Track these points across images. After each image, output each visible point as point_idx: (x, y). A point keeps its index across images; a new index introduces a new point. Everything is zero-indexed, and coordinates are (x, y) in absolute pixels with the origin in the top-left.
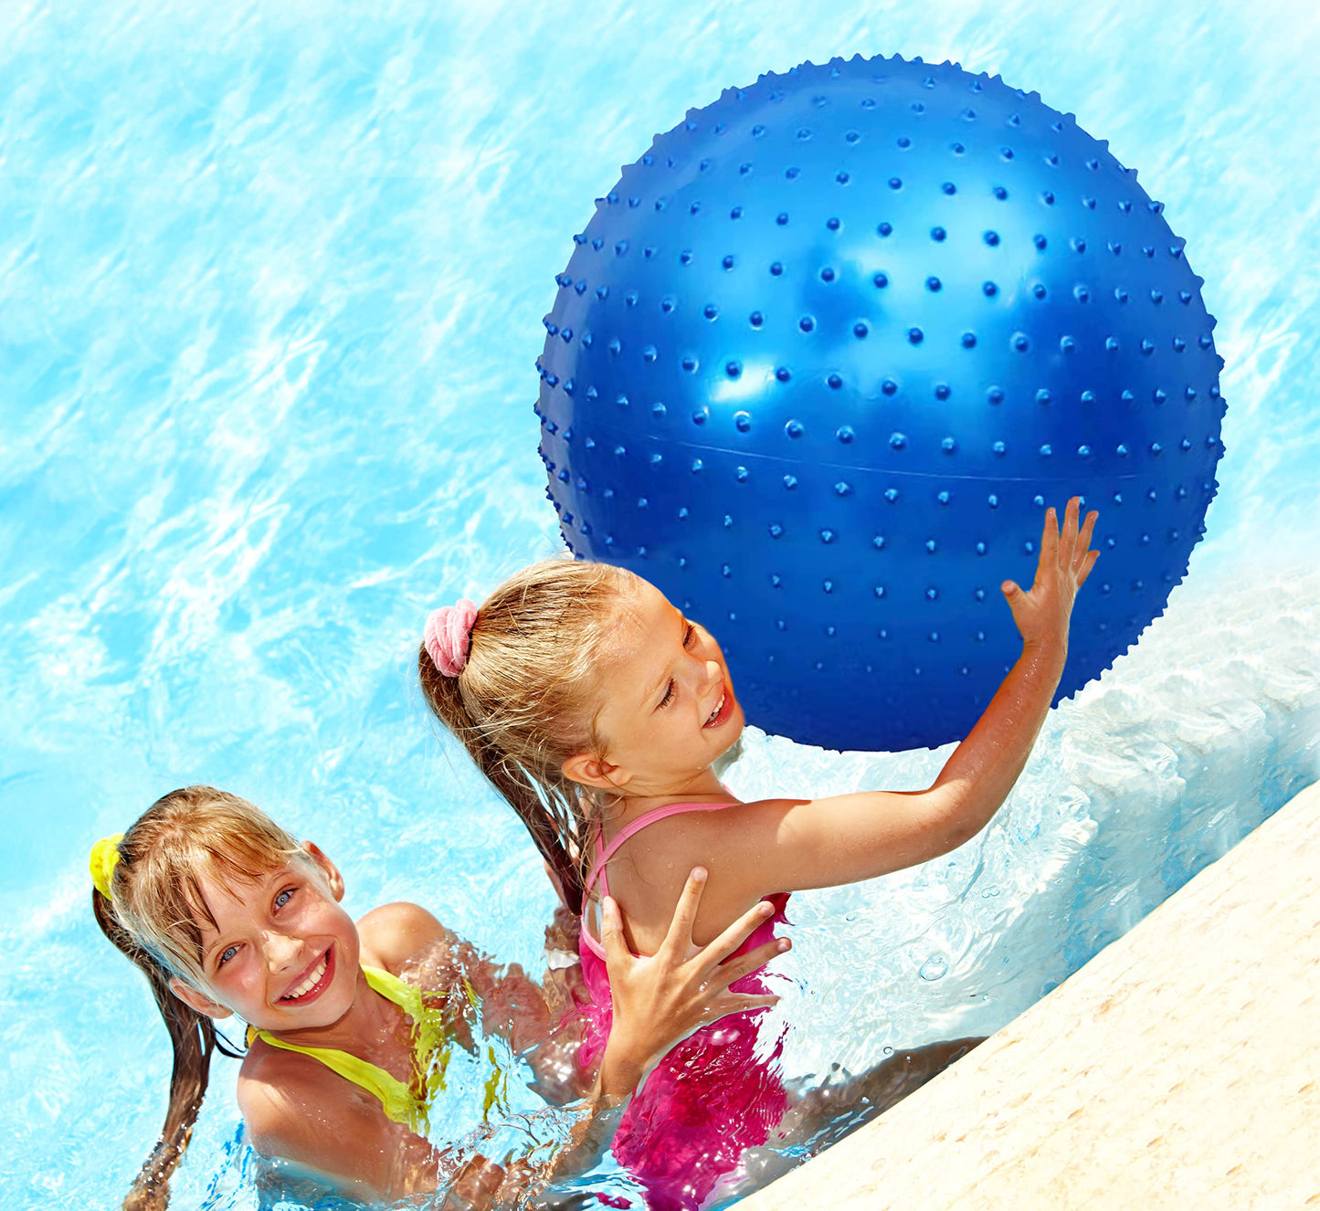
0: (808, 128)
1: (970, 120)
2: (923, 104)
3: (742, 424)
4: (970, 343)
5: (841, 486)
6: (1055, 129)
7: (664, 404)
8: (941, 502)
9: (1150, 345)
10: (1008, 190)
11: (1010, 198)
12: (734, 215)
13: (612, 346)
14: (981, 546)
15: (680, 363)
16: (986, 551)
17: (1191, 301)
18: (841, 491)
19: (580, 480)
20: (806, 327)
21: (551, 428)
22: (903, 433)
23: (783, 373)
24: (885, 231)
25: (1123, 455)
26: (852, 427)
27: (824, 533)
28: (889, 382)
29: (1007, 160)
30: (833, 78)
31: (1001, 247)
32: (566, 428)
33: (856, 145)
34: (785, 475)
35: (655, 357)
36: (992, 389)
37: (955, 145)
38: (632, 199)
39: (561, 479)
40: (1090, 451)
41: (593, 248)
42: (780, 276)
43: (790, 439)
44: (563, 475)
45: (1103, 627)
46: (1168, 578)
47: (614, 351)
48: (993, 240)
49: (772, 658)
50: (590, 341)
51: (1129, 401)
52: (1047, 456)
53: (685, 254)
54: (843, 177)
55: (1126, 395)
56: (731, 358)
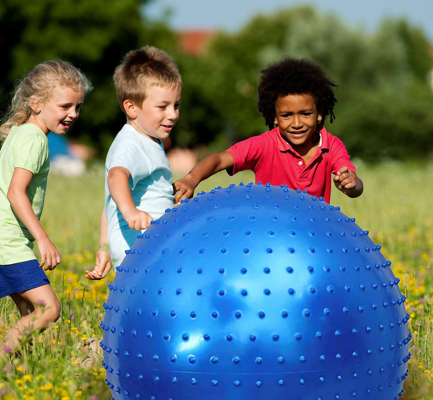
0: (206, 231)
1: (275, 220)
2: (254, 216)
3: (192, 360)
4: (285, 315)
5: (237, 382)
6: (312, 220)
7: (157, 355)
8: (280, 385)
9: (362, 308)
10: (295, 248)
11: (296, 252)
12: (179, 272)
13: (133, 333)
15: (162, 337)
17: (377, 288)
18: (237, 384)
19: (125, 391)
20: (215, 316)
21: (110, 370)
22: (261, 357)
23: (207, 337)
24: (244, 271)
25: (356, 356)
26: (239, 356)
28: (252, 336)
29: (293, 236)
30: (215, 209)
31: (294, 273)
32: (117, 370)
33: (228, 236)
34: (212, 380)
35: (151, 336)
36: (297, 334)
37: (270, 232)
38: (135, 269)
39: (117, 392)
40: (341, 356)
41: (120, 292)
42: (201, 295)
43: (212, 364)
47: (134, 335)
48: (290, 271)
50: (123, 332)
52: (323, 360)
53: (160, 290)
54: (223, 250)
55: (354, 330)
56: (184, 332)
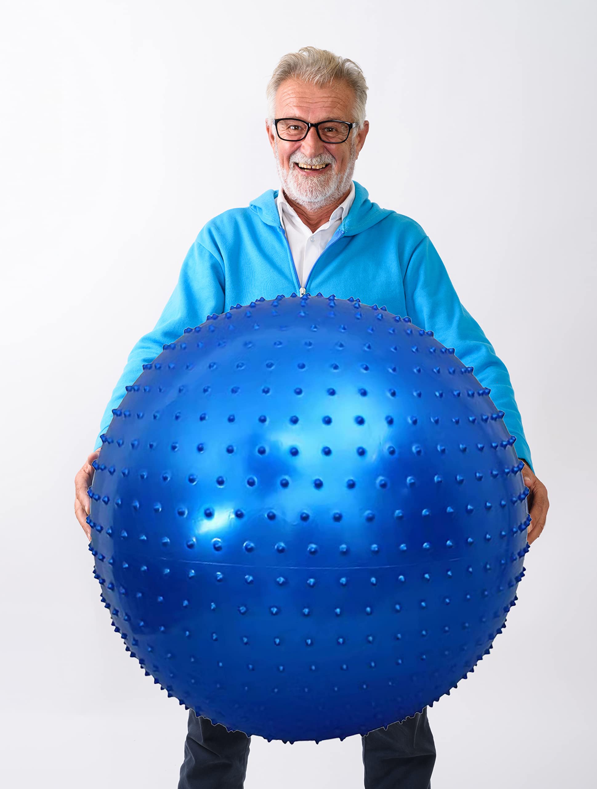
0: (242, 362)
1: (341, 349)
2: (311, 341)
3: (217, 546)
4: (351, 485)
5: (280, 579)
6: (393, 350)
7: (168, 538)
8: (342, 584)
9: (462, 478)
10: (367, 389)
11: (369, 395)
12: (202, 419)
13: (134, 504)
14: (368, 609)
15: (176, 512)
16: (372, 612)
17: (484, 449)
18: (281, 582)
19: (121, 588)
20: (251, 483)
21: (101, 557)
22: (315, 544)
23: (239, 513)
24: (295, 421)
25: (450, 547)
26: (284, 542)
27: (272, 609)
28: (304, 513)
29: (365, 372)
30: (256, 330)
31: (366, 424)
32: (110, 557)
33: (273, 369)
34: (246, 575)
35: (160, 510)
36: (367, 513)
37: (333, 365)
38: (139, 414)
39: (110, 588)
40: (430, 546)
41: (117, 445)
42: (233, 453)
43: (247, 553)
44: (110, 586)
45: (447, 653)
46: (484, 620)
47: (135, 507)
48: (360, 421)
49: (246, 688)
50: (120, 503)
51: (452, 513)
52: (404, 551)
53: (174, 445)
54: (266, 390)
55: (449, 510)
56: (207, 506)
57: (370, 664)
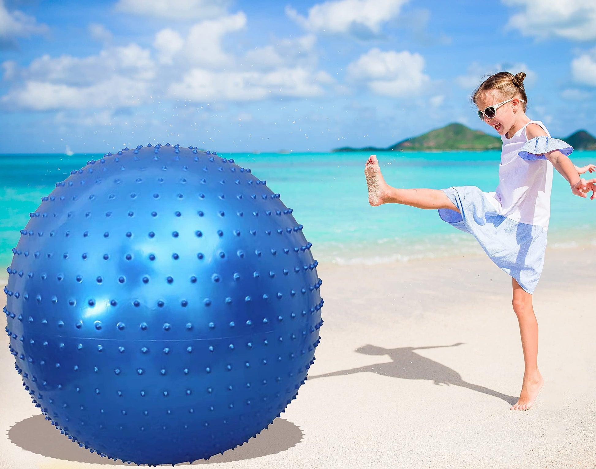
0: (113, 194)
1: (184, 183)
2: (163, 178)
3: (98, 326)
4: (194, 281)
5: (144, 349)
6: (222, 183)
7: (63, 321)
8: (189, 352)
9: (273, 274)
10: (204, 211)
11: (205, 215)
12: (85, 235)
13: (37, 298)
14: (208, 369)
15: (68, 302)
16: (210, 371)
17: (289, 252)
18: (144, 351)
19: (30, 358)
20: (122, 281)
21: (14, 336)
22: (169, 323)
23: (113, 302)
24: (152, 235)
25: (266, 323)
27: (139, 371)
28: (160, 301)
29: (202, 199)
30: (122, 171)
31: (203, 237)
32: (21, 336)
33: (136, 199)
34: (119, 347)
35: (57, 301)
36: (206, 300)
37: (178, 195)
38: (39, 233)
39: (21, 358)
40: (251, 322)
41: (25, 256)
42: (108, 260)
43: (119, 331)
44: (22, 357)
45: (265, 399)
46: (291, 375)
47: (38, 300)
48: (200, 235)
49: (121, 427)
50: (27, 297)
51: (266, 299)
52: (233, 327)
53: (65, 254)
54: (131, 213)
55: (265, 296)
56: (90, 298)
57: (210, 408)
